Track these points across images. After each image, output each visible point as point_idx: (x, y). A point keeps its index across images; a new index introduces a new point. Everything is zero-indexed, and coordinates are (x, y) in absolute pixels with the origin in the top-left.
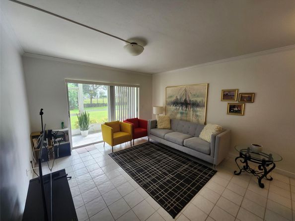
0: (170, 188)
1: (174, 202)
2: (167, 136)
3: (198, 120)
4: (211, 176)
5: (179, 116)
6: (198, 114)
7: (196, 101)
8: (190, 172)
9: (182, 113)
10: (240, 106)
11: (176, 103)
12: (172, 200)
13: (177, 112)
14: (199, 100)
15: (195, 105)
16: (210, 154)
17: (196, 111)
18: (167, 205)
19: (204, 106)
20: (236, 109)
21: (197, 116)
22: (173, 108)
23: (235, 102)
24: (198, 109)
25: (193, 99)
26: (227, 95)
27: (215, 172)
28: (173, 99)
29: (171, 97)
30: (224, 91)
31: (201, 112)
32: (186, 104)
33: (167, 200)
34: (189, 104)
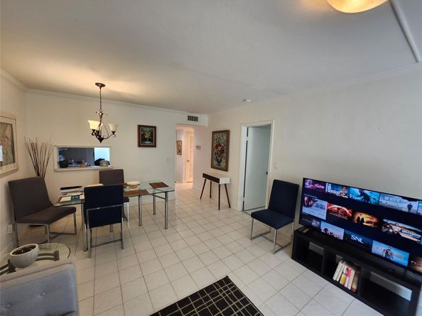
1: (221, 291)
12: (224, 295)
18: (232, 290)
33: (231, 296)
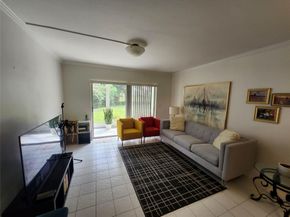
0: (160, 191)
1: (156, 207)
2: (176, 138)
3: (217, 125)
4: (214, 192)
5: (196, 118)
6: (217, 117)
7: (215, 102)
8: (190, 181)
9: (199, 115)
10: (274, 111)
11: (193, 104)
12: (154, 204)
13: (195, 114)
14: (219, 101)
15: (214, 106)
16: (217, 166)
17: (215, 114)
18: (147, 207)
19: (224, 109)
20: (267, 114)
21: (216, 119)
22: (190, 109)
23: (265, 105)
24: (218, 112)
25: (212, 100)
26: (254, 96)
27: (223, 189)
28: (191, 99)
29: (189, 97)
30: (250, 91)
31: (221, 115)
32: (204, 105)
33: (149, 202)
34: (208, 105)
